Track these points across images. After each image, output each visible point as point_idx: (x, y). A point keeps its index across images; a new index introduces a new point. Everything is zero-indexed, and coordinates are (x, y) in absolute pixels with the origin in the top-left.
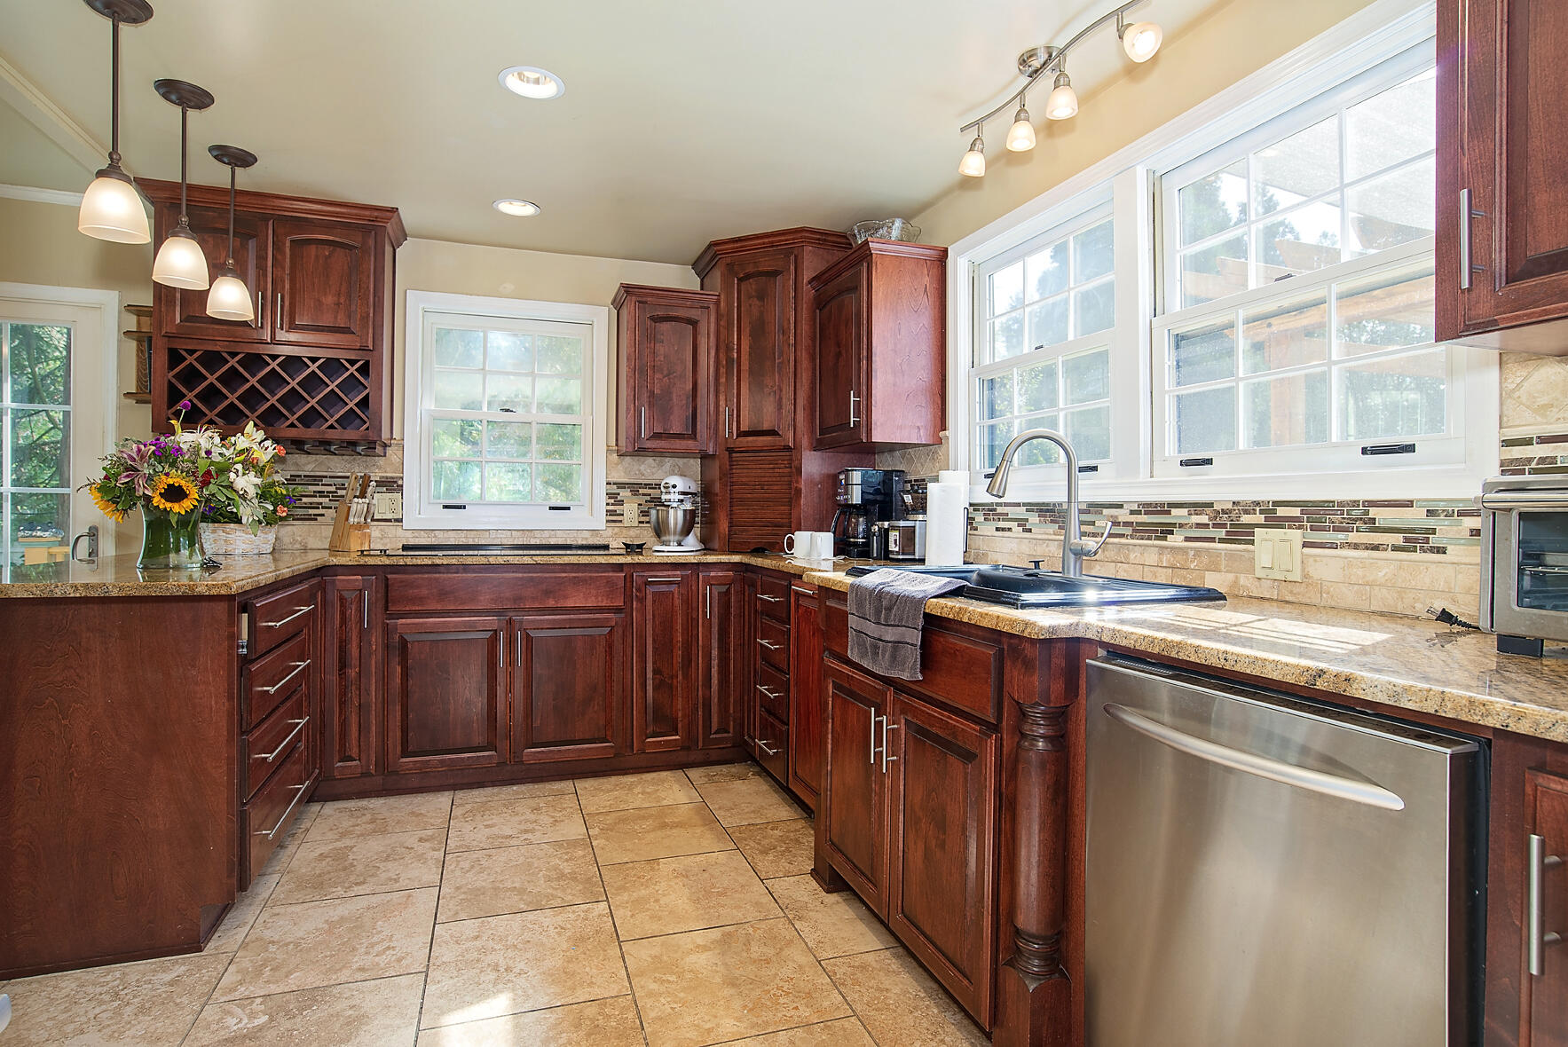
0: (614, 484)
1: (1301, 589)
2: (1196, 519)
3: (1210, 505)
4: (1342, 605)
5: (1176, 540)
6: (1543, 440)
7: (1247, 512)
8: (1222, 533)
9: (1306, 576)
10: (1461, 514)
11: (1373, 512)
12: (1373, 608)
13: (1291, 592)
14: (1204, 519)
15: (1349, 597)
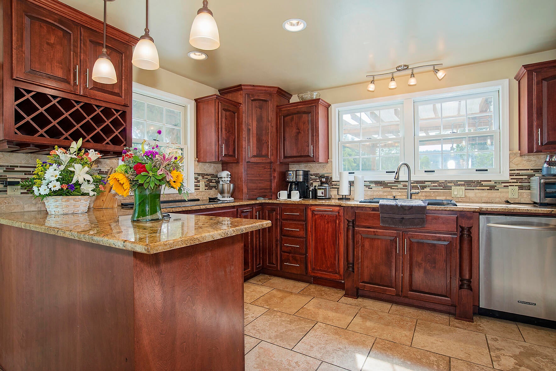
0: (197, 174)
1: (465, 199)
2: (433, 185)
3: (438, 181)
4: (475, 201)
5: (427, 189)
6: (517, 170)
7: (449, 183)
8: (442, 188)
9: (465, 196)
10: (502, 183)
11: (482, 183)
12: (482, 202)
13: (462, 200)
14: (436, 184)
15: (477, 200)
